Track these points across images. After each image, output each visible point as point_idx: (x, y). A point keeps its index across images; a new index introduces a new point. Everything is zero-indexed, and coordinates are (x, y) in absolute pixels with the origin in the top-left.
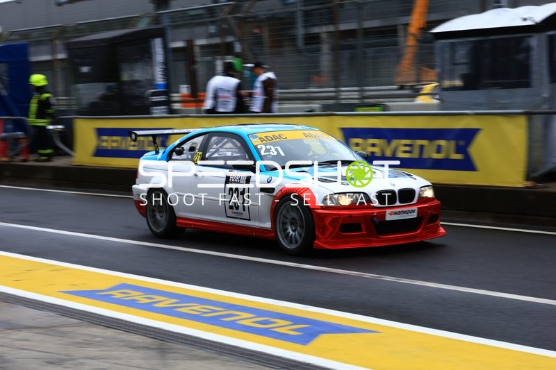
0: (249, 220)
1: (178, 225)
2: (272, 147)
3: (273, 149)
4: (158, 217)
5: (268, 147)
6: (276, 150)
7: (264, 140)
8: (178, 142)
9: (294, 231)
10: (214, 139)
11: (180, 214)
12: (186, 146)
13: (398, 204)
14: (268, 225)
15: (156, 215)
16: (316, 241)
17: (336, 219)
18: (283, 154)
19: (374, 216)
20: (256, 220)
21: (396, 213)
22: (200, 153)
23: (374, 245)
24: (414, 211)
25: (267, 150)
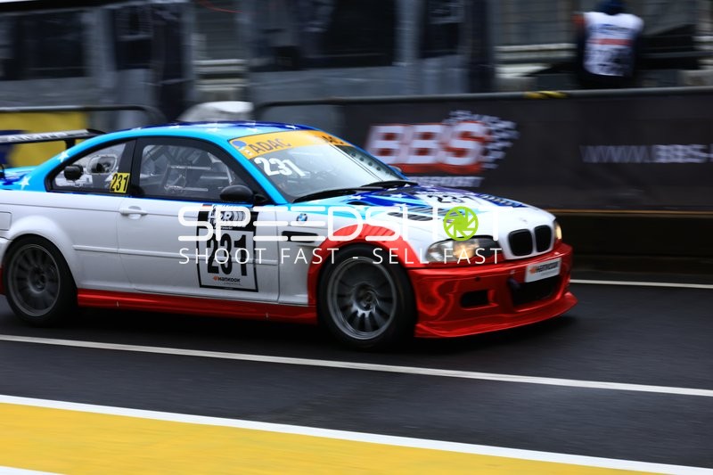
0: (256, 290)
1: (80, 303)
2: (278, 161)
3: (281, 165)
4: (34, 291)
5: (273, 161)
6: (287, 165)
7: (259, 149)
8: (64, 155)
9: (367, 308)
10: (147, 149)
11: (86, 282)
12: (87, 162)
13: (535, 253)
14: (302, 298)
15: (27, 287)
16: (419, 325)
17: (449, 284)
18: (302, 174)
19: (511, 277)
20: (270, 291)
21: (539, 269)
22: (125, 175)
23: (506, 326)
24: (554, 265)
25: (274, 167)
